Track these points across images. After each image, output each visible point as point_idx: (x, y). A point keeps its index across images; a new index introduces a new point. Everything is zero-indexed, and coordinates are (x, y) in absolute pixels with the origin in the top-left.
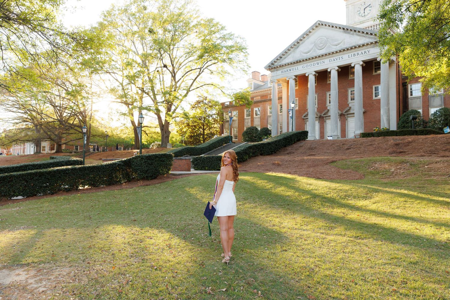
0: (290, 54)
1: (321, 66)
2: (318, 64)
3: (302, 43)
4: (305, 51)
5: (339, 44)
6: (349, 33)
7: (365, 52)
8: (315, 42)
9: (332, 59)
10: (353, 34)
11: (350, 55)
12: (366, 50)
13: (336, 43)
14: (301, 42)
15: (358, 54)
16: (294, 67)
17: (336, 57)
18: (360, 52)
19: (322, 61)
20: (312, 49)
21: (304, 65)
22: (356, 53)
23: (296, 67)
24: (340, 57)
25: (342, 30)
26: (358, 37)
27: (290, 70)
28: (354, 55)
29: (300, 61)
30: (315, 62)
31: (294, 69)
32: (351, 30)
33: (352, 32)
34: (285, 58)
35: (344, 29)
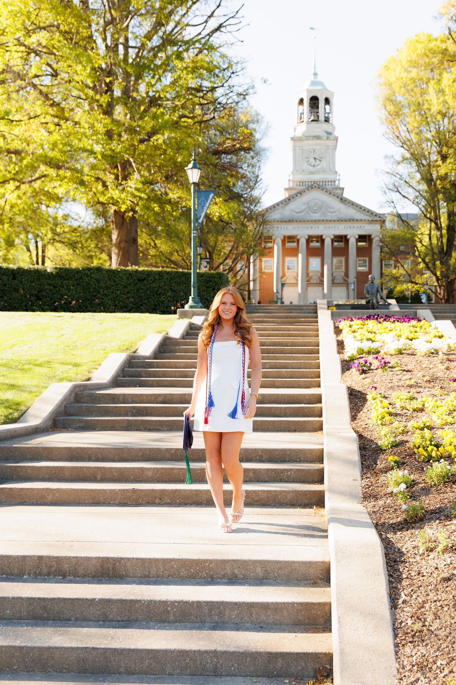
0: (277, 210)
1: (316, 231)
2: (311, 228)
3: (294, 201)
4: (297, 210)
5: (335, 212)
6: (345, 204)
7: (361, 227)
8: (308, 203)
9: (328, 226)
10: (349, 206)
11: (346, 226)
12: (362, 225)
13: (331, 210)
14: (292, 200)
15: (354, 227)
16: (283, 226)
17: (331, 225)
18: (356, 226)
19: (316, 226)
20: (304, 210)
21: (296, 225)
22: (352, 225)
23: (285, 226)
24: (336, 225)
25: (339, 199)
26: (354, 211)
27: (278, 228)
28: (350, 227)
29: (293, 221)
30: (309, 226)
31: (283, 228)
32: (349, 203)
33: (348, 204)
34: (271, 213)
35: (341, 199)
